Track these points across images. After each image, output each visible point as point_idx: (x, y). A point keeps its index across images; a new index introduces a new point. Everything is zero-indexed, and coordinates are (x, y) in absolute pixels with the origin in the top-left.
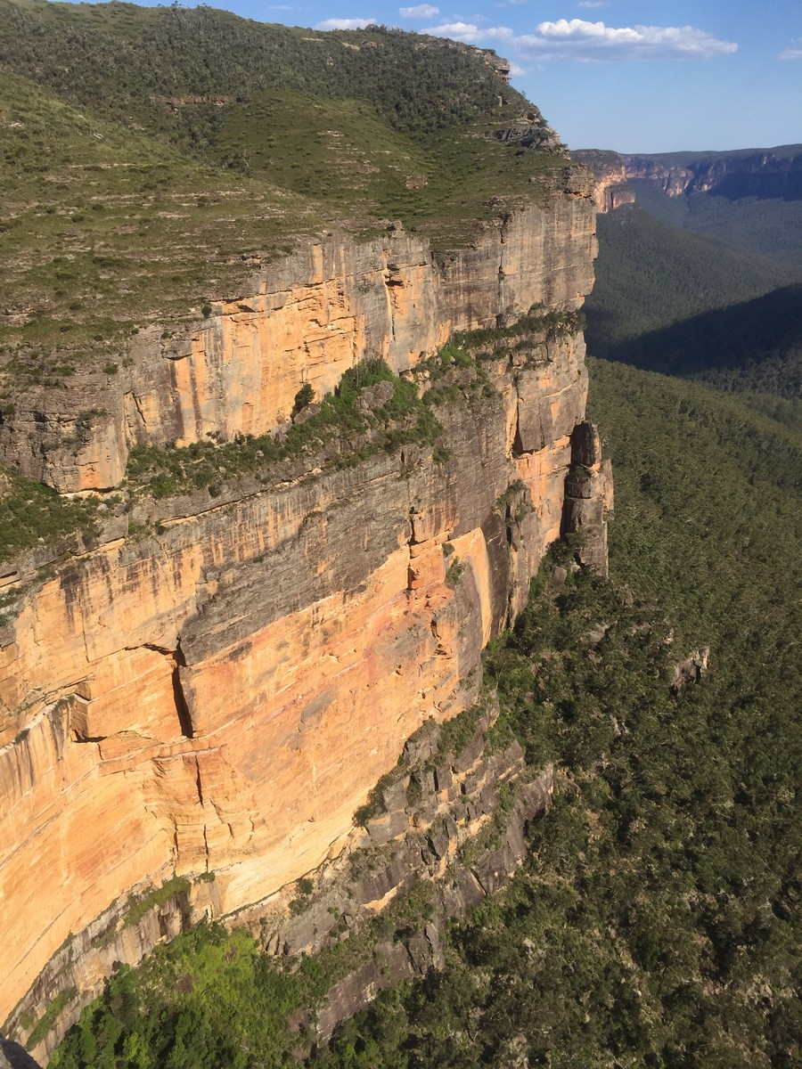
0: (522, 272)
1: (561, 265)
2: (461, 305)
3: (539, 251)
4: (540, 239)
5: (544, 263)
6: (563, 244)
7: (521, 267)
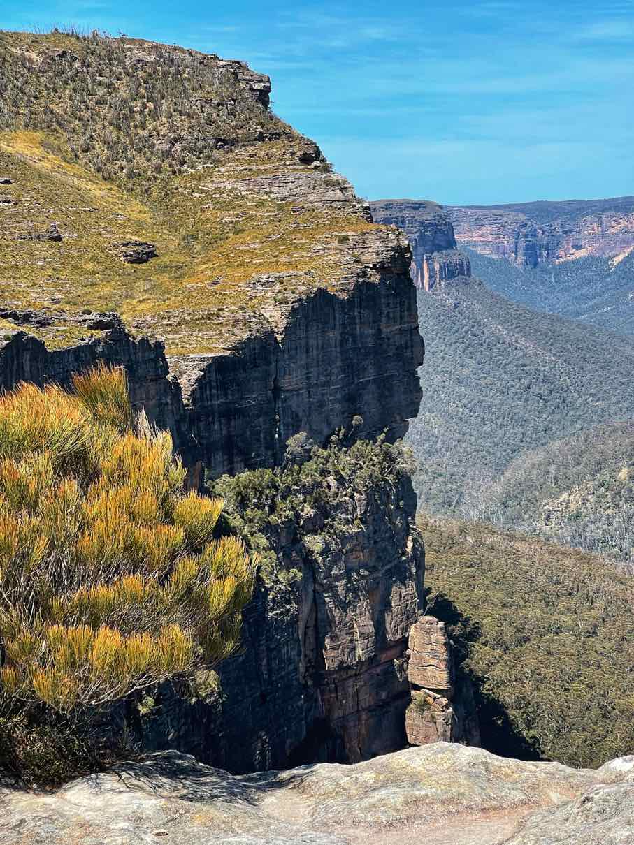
0: (309, 387)
1: (370, 375)
2: (216, 437)
3: (334, 354)
4: (334, 335)
5: (344, 371)
6: (370, 342)
7: (308, 378)
